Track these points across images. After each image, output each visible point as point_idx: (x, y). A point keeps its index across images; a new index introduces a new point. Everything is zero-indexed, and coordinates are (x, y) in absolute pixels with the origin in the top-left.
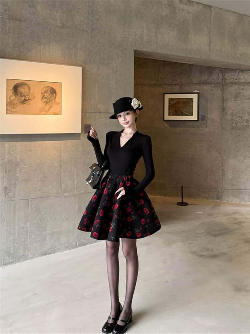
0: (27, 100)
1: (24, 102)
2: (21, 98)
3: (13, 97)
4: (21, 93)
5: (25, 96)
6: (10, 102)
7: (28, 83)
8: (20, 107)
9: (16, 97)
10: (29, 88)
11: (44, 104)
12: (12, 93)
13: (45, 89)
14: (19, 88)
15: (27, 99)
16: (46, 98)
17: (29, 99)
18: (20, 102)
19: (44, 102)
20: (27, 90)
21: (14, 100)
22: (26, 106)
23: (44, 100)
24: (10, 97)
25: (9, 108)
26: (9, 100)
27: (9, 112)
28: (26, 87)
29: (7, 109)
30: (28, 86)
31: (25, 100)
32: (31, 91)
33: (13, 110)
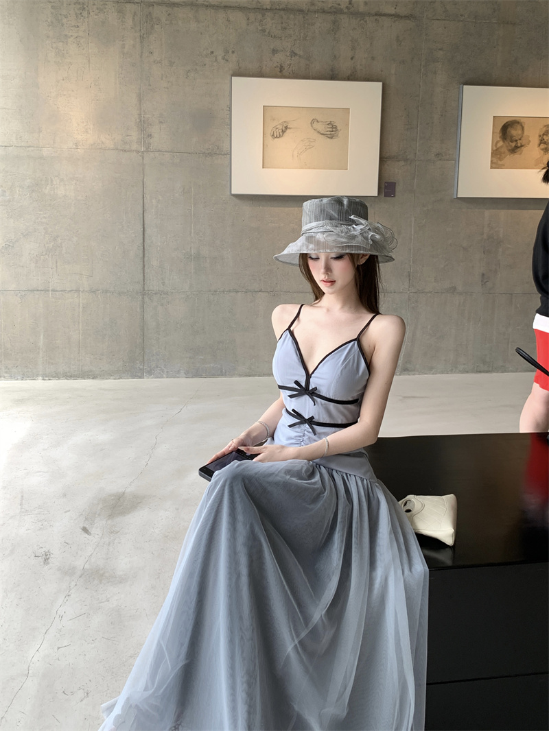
0: (519, 147)
1: (514, 150)
2: (511, 144)
3: (501, 143)
4: (512, 137)
5: (516, 141)
6: (496, 150)
7: (522, 120)
8: (509, 158)
9: (504, 142)
10: (523, 128)
11: (542, 152)
12: (500, 137)
13: (545, 129)
14: (509, 130)
15: (519, 145)
16: (545, 143)
17: (522, 146)
18: (509, 150)
19: (542, 150)
20: (520, 132)
21: (501, 147)
22: (516, 156)
23: (543, 146)
24: (497, 142)
25: (495, 160)
26: (495, 148)
27: (494, 166)
28: (519, 127)
29: (491, 161)
30: (522, 125)
31: (517, 147)
32: (526, 133)
33: (500, 163)
